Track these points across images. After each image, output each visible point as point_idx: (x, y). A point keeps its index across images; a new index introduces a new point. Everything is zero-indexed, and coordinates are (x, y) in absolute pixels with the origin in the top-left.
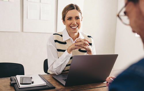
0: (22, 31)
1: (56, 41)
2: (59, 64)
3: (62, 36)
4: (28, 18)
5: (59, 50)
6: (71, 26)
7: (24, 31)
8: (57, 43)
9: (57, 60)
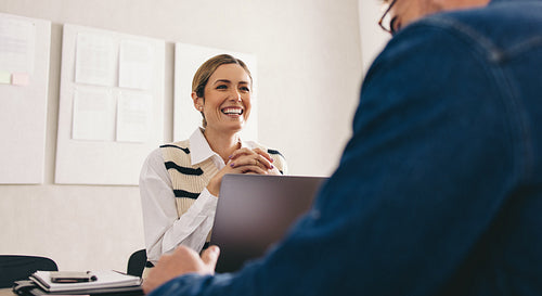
0: (53, 180)
1: (169, 165)
2: (183, 234)
3: (187, 151)
4: (74, 135)
5: (179, 193)
6: (223, 106)
7: (57, 182)
8: (173, 171)
9: (176, 224)
